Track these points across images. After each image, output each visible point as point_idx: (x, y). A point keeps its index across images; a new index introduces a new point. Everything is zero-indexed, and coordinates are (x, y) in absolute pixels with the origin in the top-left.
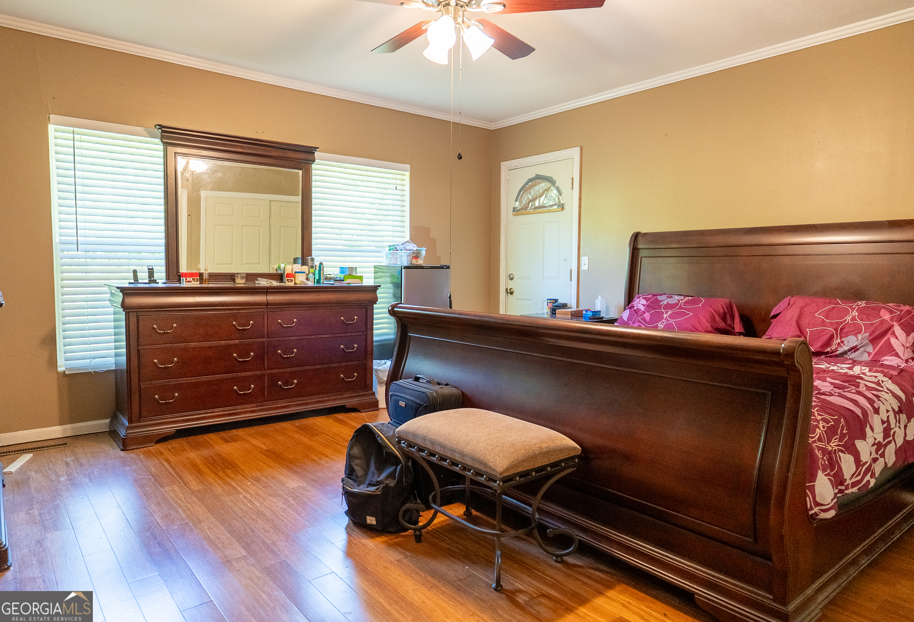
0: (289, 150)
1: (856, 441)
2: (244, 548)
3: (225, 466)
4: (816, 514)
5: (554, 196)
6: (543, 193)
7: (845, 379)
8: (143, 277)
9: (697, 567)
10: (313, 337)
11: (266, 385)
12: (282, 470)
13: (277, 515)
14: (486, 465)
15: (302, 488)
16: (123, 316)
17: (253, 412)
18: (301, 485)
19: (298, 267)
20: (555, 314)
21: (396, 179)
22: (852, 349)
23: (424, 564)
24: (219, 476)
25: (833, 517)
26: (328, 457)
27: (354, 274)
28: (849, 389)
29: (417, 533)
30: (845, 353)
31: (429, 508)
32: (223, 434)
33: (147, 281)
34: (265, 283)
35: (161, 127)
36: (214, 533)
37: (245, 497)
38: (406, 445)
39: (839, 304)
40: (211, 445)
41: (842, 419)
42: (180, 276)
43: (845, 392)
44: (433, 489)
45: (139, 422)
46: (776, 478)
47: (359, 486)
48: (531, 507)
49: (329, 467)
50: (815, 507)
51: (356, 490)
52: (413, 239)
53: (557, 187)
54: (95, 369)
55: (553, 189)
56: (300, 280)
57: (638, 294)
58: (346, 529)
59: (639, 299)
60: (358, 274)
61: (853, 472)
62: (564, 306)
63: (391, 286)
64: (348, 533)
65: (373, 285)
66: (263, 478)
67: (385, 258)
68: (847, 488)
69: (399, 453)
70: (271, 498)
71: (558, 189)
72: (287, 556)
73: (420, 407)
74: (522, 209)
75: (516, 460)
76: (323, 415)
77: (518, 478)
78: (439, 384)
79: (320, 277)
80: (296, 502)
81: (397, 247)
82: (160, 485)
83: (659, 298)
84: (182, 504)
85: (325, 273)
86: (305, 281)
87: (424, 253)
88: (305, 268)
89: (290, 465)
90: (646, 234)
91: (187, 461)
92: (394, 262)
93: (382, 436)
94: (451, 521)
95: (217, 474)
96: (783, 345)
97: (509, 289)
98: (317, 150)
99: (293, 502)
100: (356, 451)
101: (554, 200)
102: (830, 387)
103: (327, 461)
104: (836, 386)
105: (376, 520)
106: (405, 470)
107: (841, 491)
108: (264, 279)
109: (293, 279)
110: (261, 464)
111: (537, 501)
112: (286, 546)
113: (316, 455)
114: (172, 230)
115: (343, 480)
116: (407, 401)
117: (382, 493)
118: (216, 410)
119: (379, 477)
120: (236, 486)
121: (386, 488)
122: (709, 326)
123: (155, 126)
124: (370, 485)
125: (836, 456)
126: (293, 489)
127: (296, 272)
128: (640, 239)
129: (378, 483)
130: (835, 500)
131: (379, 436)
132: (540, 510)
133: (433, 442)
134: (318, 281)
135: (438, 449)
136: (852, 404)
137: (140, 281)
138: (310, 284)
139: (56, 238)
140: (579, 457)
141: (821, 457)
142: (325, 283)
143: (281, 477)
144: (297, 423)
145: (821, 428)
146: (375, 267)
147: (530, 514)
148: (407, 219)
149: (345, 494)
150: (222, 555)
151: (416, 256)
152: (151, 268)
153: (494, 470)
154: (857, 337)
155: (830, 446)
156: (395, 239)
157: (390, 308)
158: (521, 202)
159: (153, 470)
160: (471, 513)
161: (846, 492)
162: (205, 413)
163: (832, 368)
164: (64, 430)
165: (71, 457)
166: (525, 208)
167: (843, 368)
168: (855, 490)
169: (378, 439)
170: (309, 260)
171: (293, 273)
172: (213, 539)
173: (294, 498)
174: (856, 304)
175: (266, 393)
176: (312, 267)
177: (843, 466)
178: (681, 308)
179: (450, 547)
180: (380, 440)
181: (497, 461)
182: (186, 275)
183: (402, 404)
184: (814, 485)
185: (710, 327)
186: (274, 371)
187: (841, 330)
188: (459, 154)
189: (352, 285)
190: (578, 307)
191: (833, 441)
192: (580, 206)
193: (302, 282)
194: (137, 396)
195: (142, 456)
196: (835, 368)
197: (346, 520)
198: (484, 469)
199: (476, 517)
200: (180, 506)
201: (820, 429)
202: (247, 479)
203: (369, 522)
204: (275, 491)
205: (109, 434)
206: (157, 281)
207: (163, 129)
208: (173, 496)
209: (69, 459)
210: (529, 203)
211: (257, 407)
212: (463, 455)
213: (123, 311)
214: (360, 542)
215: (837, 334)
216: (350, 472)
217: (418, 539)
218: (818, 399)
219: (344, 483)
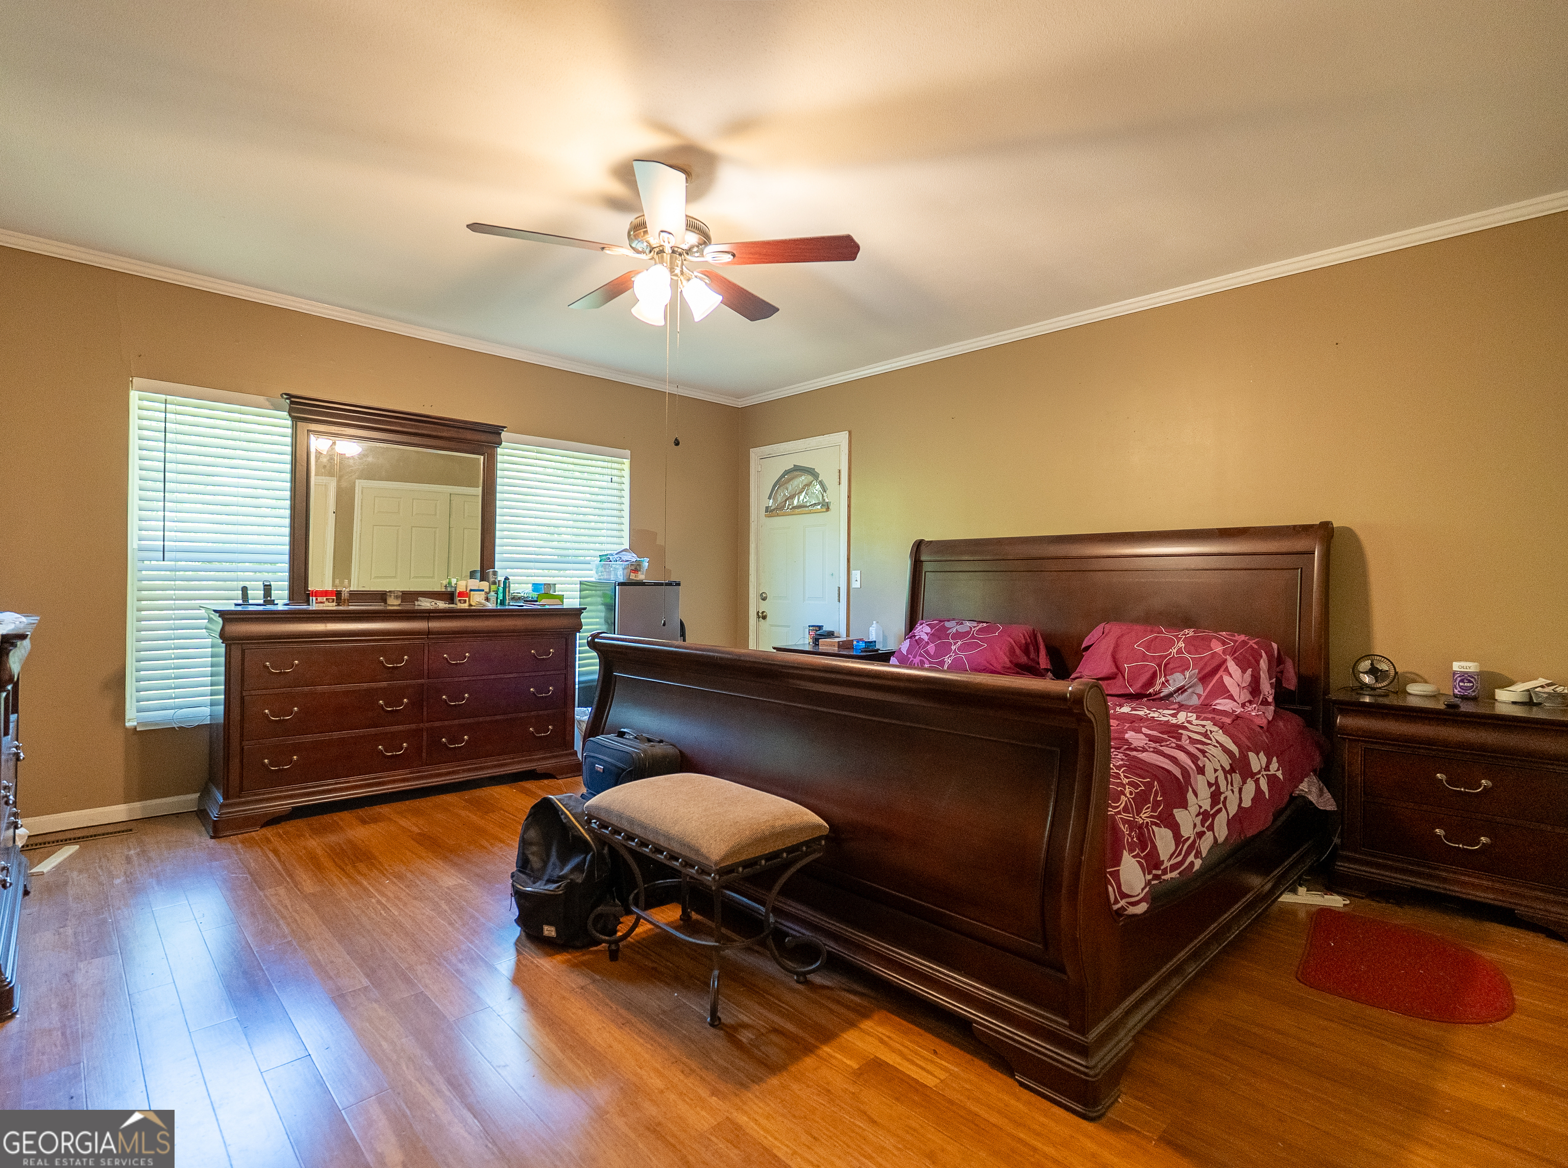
0: (466, 429)
1: (1175, 811)
2: (367, 976)
3: (357, 858)
4: (1123, 909)
5: (817, 492)
6: (804, 488)
7: (1164, 728)
8: (256, 596)
9: (976, 984)
10: (492, 677)
11: (424, 743)
12: (436, 862)
13: (420, 927)
14: (697, 852)
15: (461, 886)
16: (222, 650)
17: (404, 780)
18: (461, 882)
19: (475, 583)
20: (818, 645)
21: (611, 468)
22: (1179, 689)
23: (617, 991)
24: (346, 873)
25: (1146, 912)
26: (504, 842)
27: (551, 592)
28: (1168, 743)
29: (613, 947)
30: (1171, 695)
31: (629, 912)
32: (361, 812)
33: (261, 602)
34: (428, 604)
35: (290, 396)
36: (326, 955)
37: (379, 902)
38: (598, 826)
39: (1162, 633)
40: (341, 828)
41: (1156, 783)
42: (308, 595)
43: (1161, 746)
44: (635, 886)
45: (240, 797)
46: (1067, 863)
47: (534, 883)
48: (764, 906)
49: (503, 857)
50: (1121, 900)
51: (530, 889)
52: (632, 548)
53: (820, 481)
54: (180, 722)
55: (815, 484)
56: (477, 600)
57: (922, 619)
58: (516, 944)
59: (922, 626)
60: (557, 593)
61: (1172, 852)
62: (830, 634)
63: (602, 608)
64: (517, 950)
65: (578, 607)
66: (409, 875)
67: (593, 572)
68: (1165, 872)
69: (590, 836)
70: (416, 903)
71: (821, 483)
72: (426, 986)
73: (623, 772)
74: (776, 509)
75: (738, 845)
76: (504, 783)
77: (740, 869)
78: (649, 740)
79: (504, 596)
80: (450, 908)
81: (611, 557)
82: (259, 888)
83: (947, 624)
84: (285, 912)
85: (511, 592)
86: (483, 601)
87: (646, 565)
88: (485, 585)
89: (448, 855)
90: (931, 542)
91: (304, 851)
92: (605, 577)
93: (568, 813)
94: (658, 930)
95: (343, 870)
96: (1070, 689)
97: (760, 612)
98: (505, 429)
99: (445, 907)
100: (532, 834)
101: (817, 497)
102: (1145, 740)
103: (501, 847)
104: (1152, 739)
105: (557, 931)
106: (598, 858)
107: (1156, 877)
108: (427, 599)
109: (467, 599)
110: (408, 853)
111: (772, 896)
112: (426, 971)
113: (487, 840)
114: (300, 533)
115: (512, 876)
116: (605, 764)
117: (565, 893)
118: (351, 779)
119: (562, 869)
120: (368, 886)
121: (572, 886)
122: (1007, 660)
123: (281, 395)
124: (549, 881)
125: (1148, 830)
126: (448, 888)
127: (471, 590)
128: (923, 547)
129: (561, 878)
130: (1147, 889)
131: (563, 813)
132: (777, 911)
133: (631, 821)
134: (503, 603)
135: (638, 831)
136: (1170, 762)
137: (251, 602)
138: (490, 606)
139: (133, 543)
140: (826, 837)
141: (1128, 833)
142: (512, 605)
143: (434, 872)
144: (467, 795)
145: (1128, 795)
146: (581, 583)
147: (763, 916)
148: (626, 520)
149: (515, 894)
150: (334, 987)
151: (636, 568)
152: (268, 584)
153: (707, 858)
154: (1184, 675)
155: (1141, 817)
156: (609, 546)
157: (590, 639)
158: (775, 500)
159: (253, 864)
160: (690, 917)
161: (1163, 877)
162: (336, 784)
163: (1152, 715)
164: (130, 810)
165: (135, 849)
166: (781, 507)
167: (1164, 715)
168: (1175, 874)
169: (563, 817)
170: (491, 573)
171: (468, 591)
172: (323, 964)
173: (448, 902)
174: (1182, 633)
175: (424, 755)
176: (494, 583)
177: (1158, 843)
178: (973, 637)
179: (656, 965)
180: (565, 818)
181: (712, 846)
182: (317, 594)
183: (599, 767)
184: (1119, 870)
185: (1008, 662)
186: (437, 724)
187: (1166, 665)
188: (676, 439)
189: (547, 607)
190: (848, 635)
191: (1144, 812)
192: (849, 506)
193: (480, 603)
194: (237, 760)
195: (239, 846)
196: (1156, 715)
197: (517, 931)
198: (695, 857)
199: (697, 921)
200: (284, 918)
201: (1126, 796)
202: (384, 875)
203: (546, 933)
204: (423, 891)
205: (197, 814)
206: (276, 602)
207: (293, 399)
208: (275, 902)
209: (132, 852)
210: (786, 501)
211: (411, 773)
212: (668, 838)
213: (222, 643)
214: (532, 962)
215: (1160, 671)
216: (524, 864)
217: (614, 955)
218: (1126, 757)
219: (514, 878)
